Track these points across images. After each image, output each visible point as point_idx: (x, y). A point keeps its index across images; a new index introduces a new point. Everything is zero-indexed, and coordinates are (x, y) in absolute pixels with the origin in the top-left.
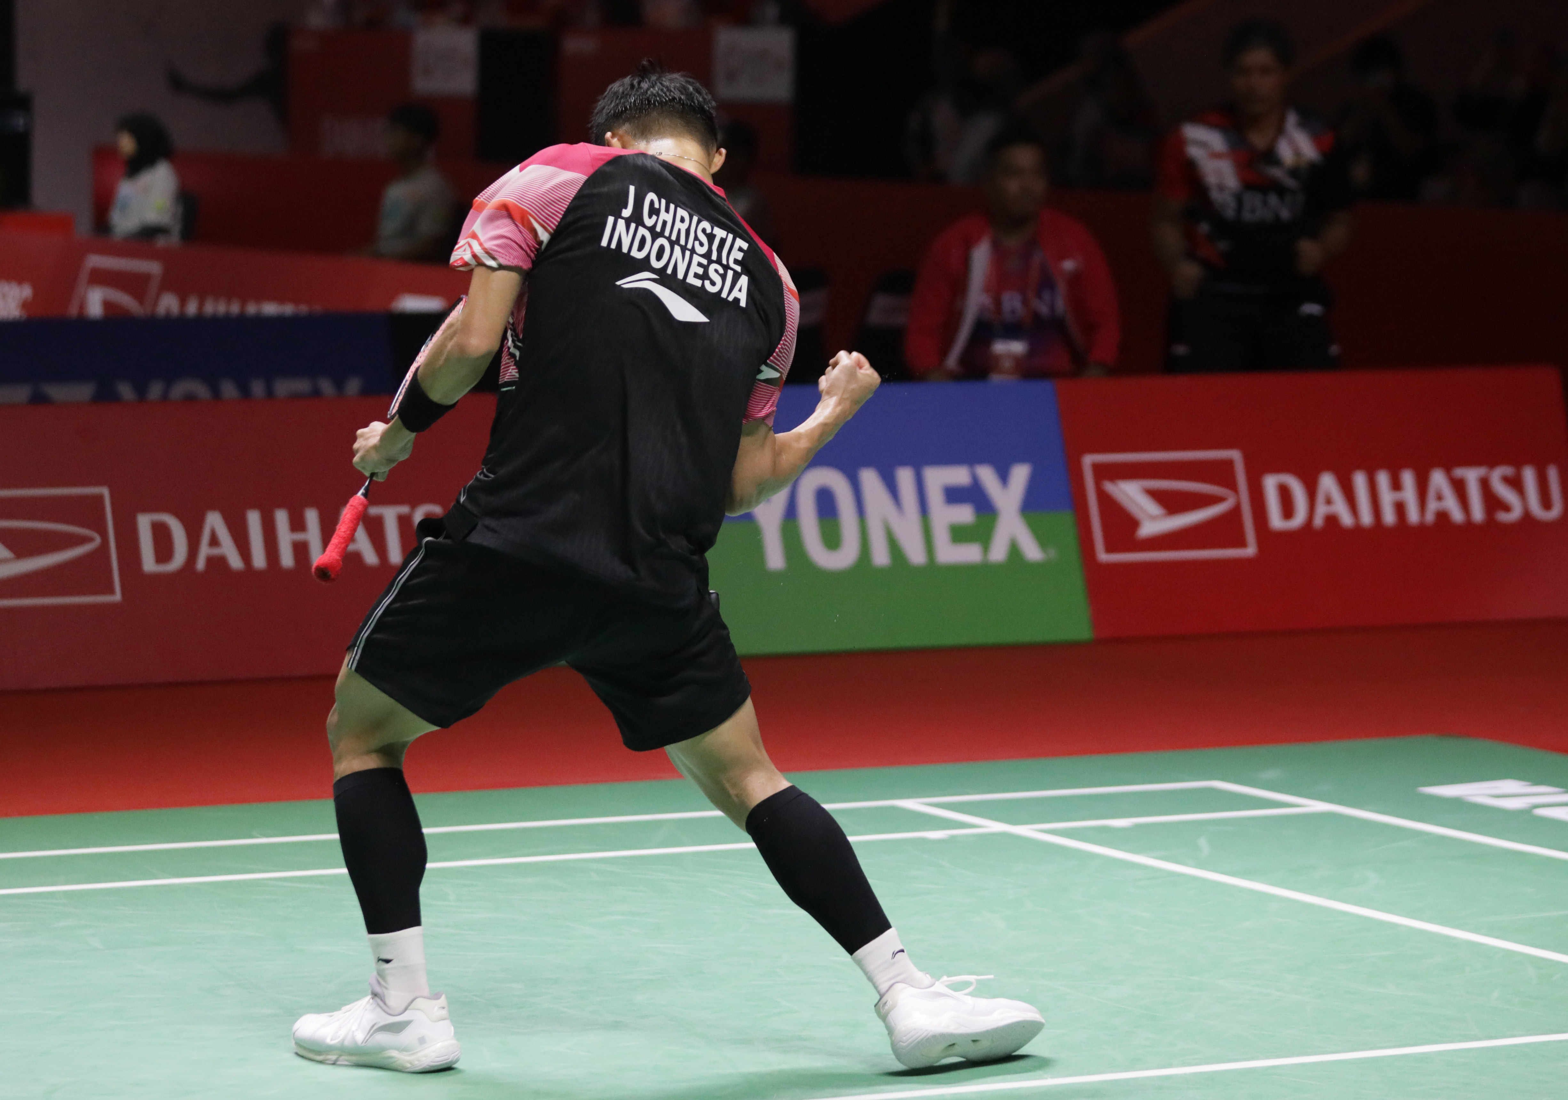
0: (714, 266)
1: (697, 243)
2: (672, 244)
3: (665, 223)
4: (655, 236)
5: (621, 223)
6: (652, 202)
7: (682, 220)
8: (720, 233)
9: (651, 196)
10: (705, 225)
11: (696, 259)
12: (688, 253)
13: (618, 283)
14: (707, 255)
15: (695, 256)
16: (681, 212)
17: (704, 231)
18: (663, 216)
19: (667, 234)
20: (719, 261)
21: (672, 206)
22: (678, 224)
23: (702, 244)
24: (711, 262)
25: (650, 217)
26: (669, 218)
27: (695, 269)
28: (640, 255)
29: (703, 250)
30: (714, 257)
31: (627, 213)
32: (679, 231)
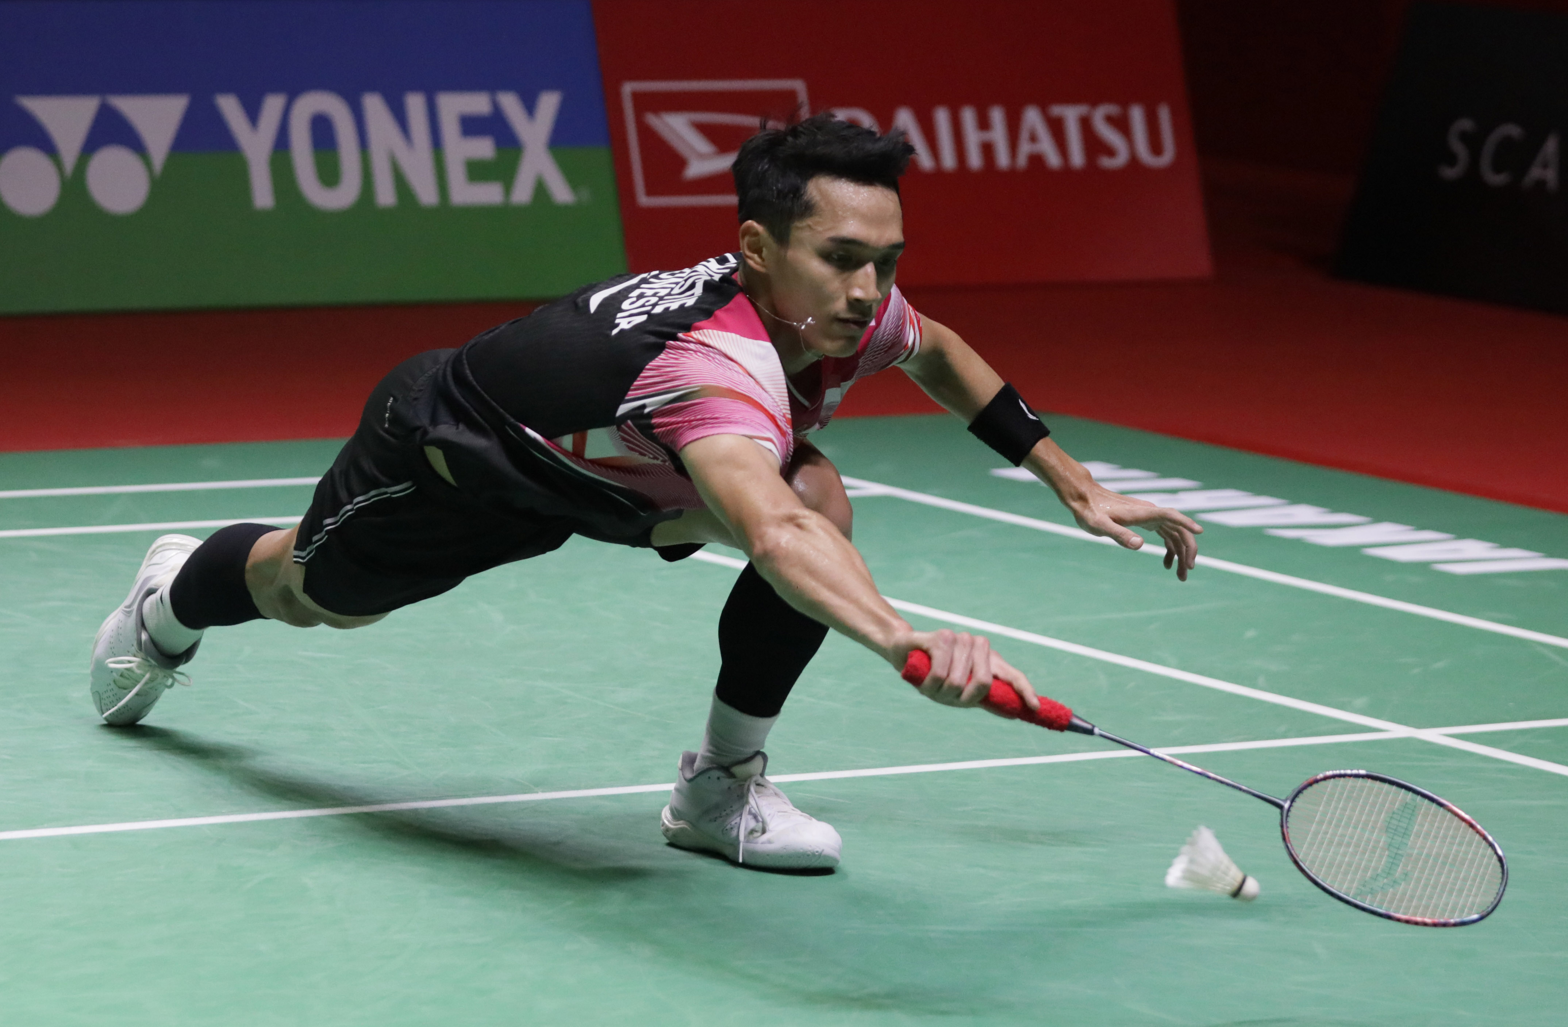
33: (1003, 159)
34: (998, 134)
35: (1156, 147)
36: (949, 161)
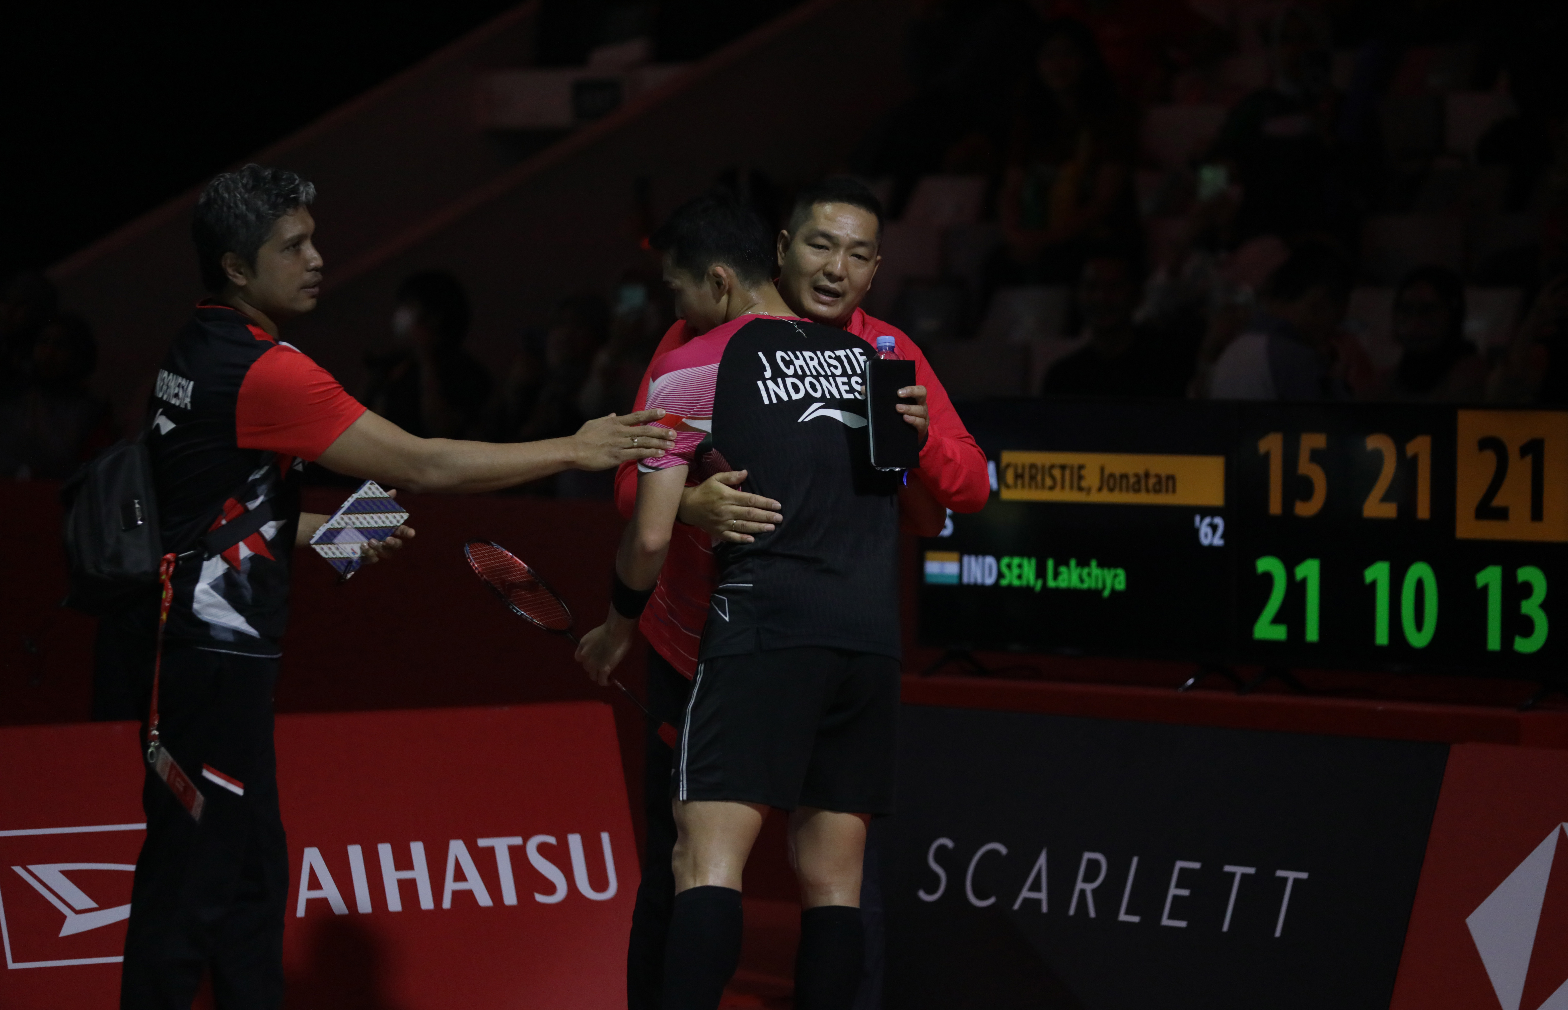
0: (854, 379)
1: (832, 368)
2: (817, 378)
3: (801, 367)
4: (802, 378)
5: (770, 384)
6: (783, 358)
7: (812, 359)
8: (841, 353)
9: (779, 354)
10: (827, 353)
11: (839, 380)
12: (831, 379)
13: (800, 420)
14: (844, 373)
15: (837, 378)
16: (807, 354)
17: (830, 357)
18: (797, 363)
19: (808, 373)
20: (855, 373)
21: (798, 353)
22: (811, 364)
23: (836, 367)
24: (849, 377)
25: (788, 368)
26: (801, 362)
27: (843, 388)
28: (801, 395)
29: (839, 372)
30: (850, 372)
31: (768, 374)
32: (814, 367)
33: (426, 902)
34: (420, 873)
35: (598, 881)
36: (364, 904)
